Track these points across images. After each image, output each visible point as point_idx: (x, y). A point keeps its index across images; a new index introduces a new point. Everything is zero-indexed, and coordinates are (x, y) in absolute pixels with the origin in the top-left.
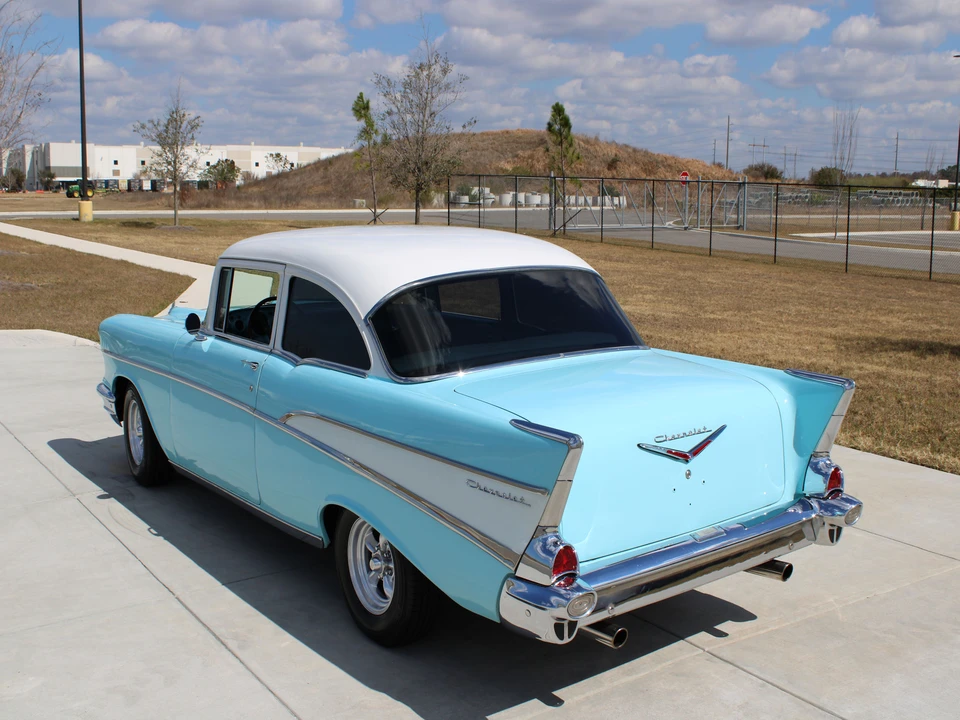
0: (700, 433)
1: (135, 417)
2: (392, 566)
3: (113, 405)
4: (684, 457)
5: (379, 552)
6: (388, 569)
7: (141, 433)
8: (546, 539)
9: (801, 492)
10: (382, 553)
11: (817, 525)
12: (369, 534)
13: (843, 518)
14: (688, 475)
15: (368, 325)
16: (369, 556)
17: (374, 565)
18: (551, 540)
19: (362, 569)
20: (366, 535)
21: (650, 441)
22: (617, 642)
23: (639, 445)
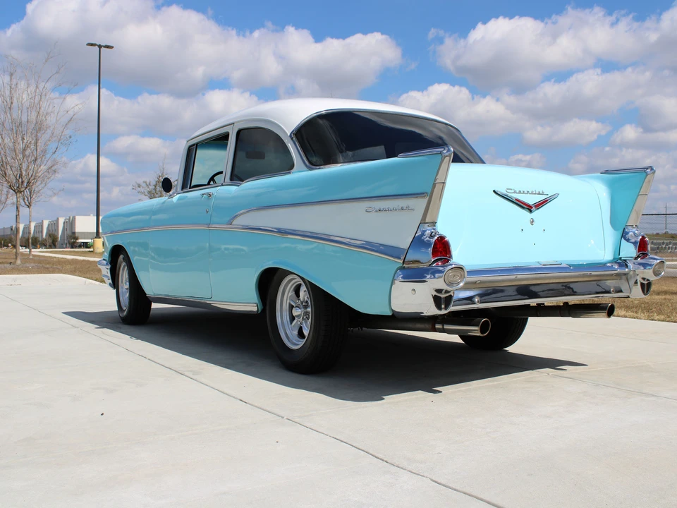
0: (539, 194)
1: (124, 276)
2: (309, 310)
3: (109, 271)
4: (529, 208)
5: (300, 303)
6: (306, 313)
7: (128, 286)
8: (425, 231)
9: (617, 257)
10: (302, 303)
11: (632, 282)
12: (292, 293)
13: (652, 270)
14: (532, 222)
15: (292, 139)
16: (291, 307)
17: (296, 312)
18: (428, 232)
19: (286, 318)
20: (290, 294)
21: (502, 191)
22: (482, 331)
23: (494, 191)
